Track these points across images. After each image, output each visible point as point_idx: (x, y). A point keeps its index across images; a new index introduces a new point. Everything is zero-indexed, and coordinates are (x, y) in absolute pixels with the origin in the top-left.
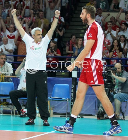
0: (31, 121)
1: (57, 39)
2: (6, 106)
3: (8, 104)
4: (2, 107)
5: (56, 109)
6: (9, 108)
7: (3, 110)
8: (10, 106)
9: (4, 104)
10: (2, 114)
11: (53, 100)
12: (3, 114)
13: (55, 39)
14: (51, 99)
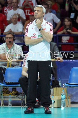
0: (30, 109)
1: (74, 14)
2: (15, 97)
3: (17, 94)
4: (10, 98)
5: (75, 98)
6: (19, 98)
7: (12, 101)
8: (20, 96)
9: (13, 94)
10: (10, 105)
11: (70, 87)
12: (12, 105)
13: (72, 14)
14: (68, 86)
